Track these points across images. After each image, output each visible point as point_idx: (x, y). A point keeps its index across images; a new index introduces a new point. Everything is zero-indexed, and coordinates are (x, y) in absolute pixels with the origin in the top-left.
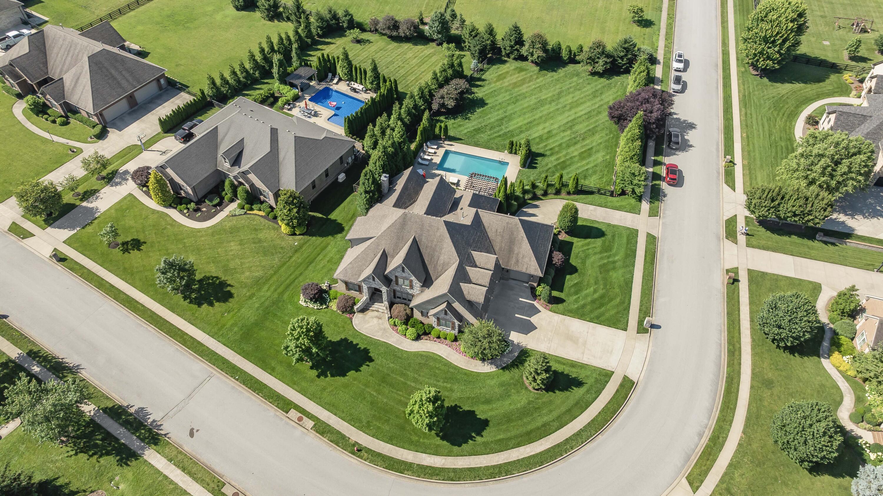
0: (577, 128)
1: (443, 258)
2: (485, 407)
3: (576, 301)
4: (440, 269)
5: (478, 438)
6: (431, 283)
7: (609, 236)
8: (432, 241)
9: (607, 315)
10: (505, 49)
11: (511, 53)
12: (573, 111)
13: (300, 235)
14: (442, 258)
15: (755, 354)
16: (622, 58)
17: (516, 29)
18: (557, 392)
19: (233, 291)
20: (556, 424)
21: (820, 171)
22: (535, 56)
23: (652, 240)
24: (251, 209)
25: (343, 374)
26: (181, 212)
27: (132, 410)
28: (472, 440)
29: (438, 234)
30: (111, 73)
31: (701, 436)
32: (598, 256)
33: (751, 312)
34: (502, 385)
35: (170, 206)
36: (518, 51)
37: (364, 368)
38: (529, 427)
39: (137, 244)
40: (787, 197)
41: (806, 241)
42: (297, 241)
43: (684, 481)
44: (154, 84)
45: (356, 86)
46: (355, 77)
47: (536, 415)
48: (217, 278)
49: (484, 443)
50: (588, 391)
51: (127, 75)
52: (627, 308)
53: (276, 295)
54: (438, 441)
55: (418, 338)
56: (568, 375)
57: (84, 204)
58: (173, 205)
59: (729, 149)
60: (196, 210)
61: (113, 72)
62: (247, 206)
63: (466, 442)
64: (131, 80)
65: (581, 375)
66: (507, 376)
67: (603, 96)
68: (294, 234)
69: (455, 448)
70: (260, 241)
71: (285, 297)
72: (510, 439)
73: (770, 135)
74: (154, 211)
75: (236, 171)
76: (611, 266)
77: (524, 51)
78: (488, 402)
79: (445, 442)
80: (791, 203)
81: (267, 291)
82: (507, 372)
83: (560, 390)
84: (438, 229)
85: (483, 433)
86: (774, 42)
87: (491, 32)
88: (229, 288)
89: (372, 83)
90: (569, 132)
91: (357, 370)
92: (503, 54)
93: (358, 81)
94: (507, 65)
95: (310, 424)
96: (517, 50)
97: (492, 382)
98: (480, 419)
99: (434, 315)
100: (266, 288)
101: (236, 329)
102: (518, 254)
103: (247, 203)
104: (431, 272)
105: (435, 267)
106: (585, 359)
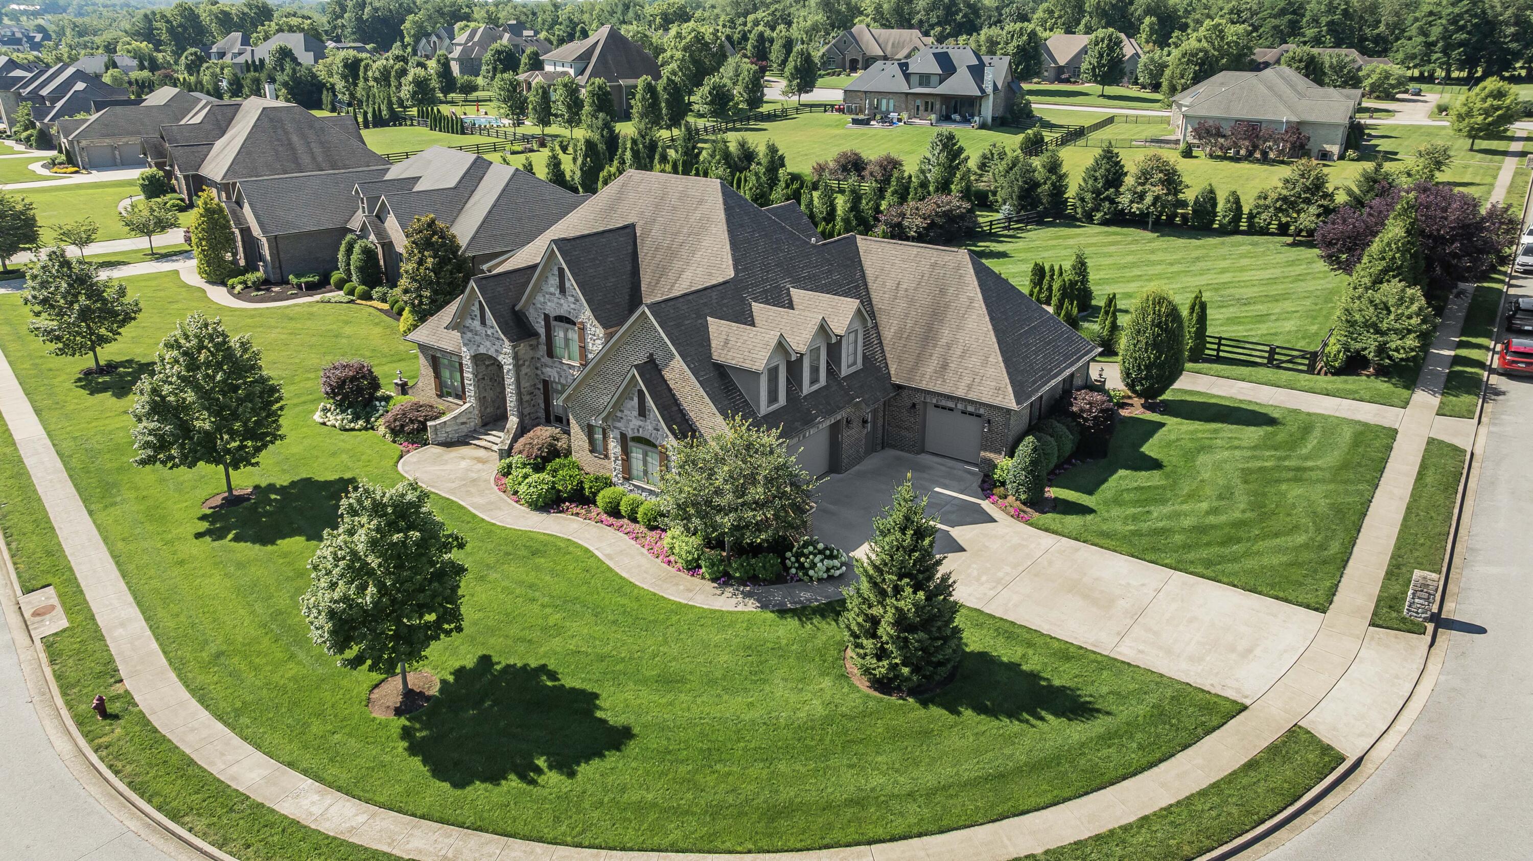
3: (1138, 517)
7: (1291, 427)
8: (676, 234)
9: (1247, 564)
11: (1097, 209)
12: (1229, 275)
17: (1112, 157)
18: (968, 713)
23: (1447, 452)
24: (367, 297)
25: (269, 539)
28: (523, 777)
30: (289, 140)
32: (1241, 453)
35: (223, 282)
38: (790, 794)
50: (1107, 739)
54: (393, 752)
55: (551, 504)
56: (1033, 676)
60: (259, 288)
61: (295, 139)
65: (1094, 687)
66: (783, 633)
69: (437, 791)
76: (1289, 475)
77: (1124, 197)
78: (668, 680)
79: (413, 762)
82: (791, 623)
83: (980, 709)
84: (701, 202)
87: (1054, 167)
95: (61, 623)
98: (603, 722)
99: (610, 423)
102: (949, 346)
103: (364, 287)
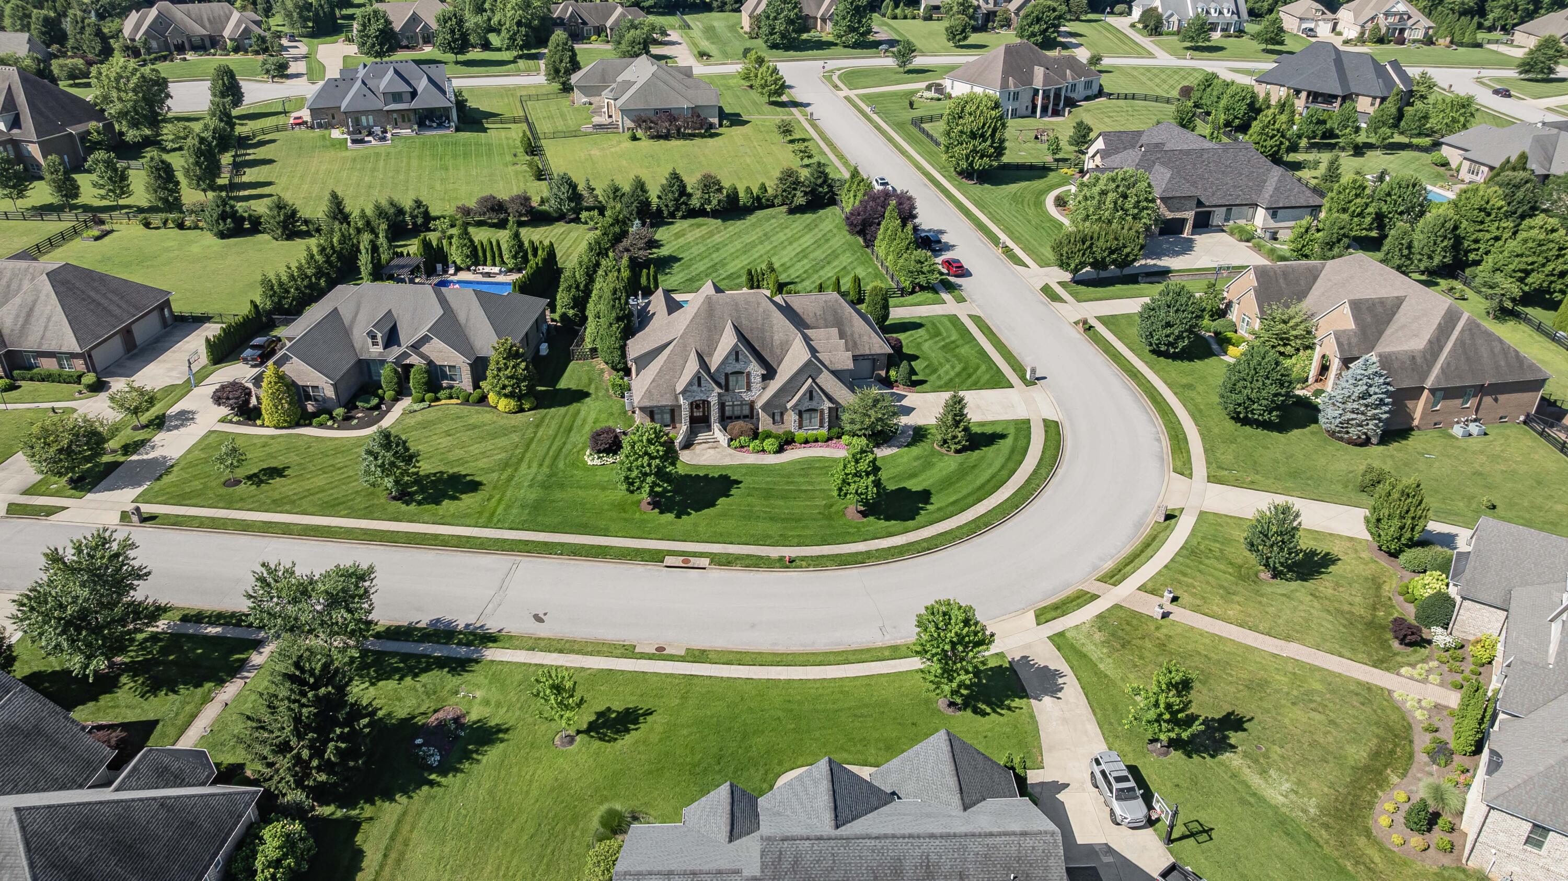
0: (811, 256)
1: (778, 338)
2: (914, 481)
3: (939, 377)
4: (778, 351)
5: (928, 507)
6: (775, 372)
7: (929, 326)
8: (756, 320)
9: (982, 381)
10: (667, 206)
11: (677, 209)
12: (795, 245)
13: (530, 410)
14: (776, 337)
15: (1157, 372)
16: (821, 186)
17: (675, 176)
18: (983, 448)
19: (477, 479)
20: (1005, 473)
21: (1112, 206)
22: (715, 202)
23: (977, 320)
24: (437, 399)
25: (712, 504)
26: (321, 426)
27: (422, 625)
28: (923, 511)
29: (761, 310)
30: (89, 297)
31: (1159, 440)
32: (930, 342)
33: (1126, 345)
34: (917, 458)
35: (298, 425)
36: (686, 204)
37: (733, 491)
38: (979, 482)
39: (276, 472)
40: (1095, 236)
41: (1131, 286)
42: (530, 417)
43: (1173, 475)
44: (155, 316)
45: (487, 269)
46: (482, 259)
47: (976, 471)
48: (442, 473)
49: (939, 509)
50: (1016, 440)
51: (116, 298)
52: (999, 370)
53: (545, 470)
54: (883, 523)
55: (780, 450)
56: (983, 434)
57: (135, 457)
58: (302, 422)
59: (995, 240)
60: (347, 418)
61: (92, 294)
62: (429, 396)
63: (918, 514)
64: (124, 306)
65: (999, 430)
66: (916, 451)
67: (821, 227)
68: (521, 410)
69: (910, 523)
70: (475, 427)
71: (561, 465)
72: (965, 498)
73: (1029, 222)
74: (273, 437)
75: (395, 351)
76: (953, 346)
77: (695, 202)
78: (913, 475)
79: (893, 522)
80: (1102, 240)
81: (529, 467)
82: (914, 448)
83: (986, 446)
84: (758, 304)
85: (932, 500)
86: (982, 136)
87: (640, 186)
88: (468, 478)
89: (515, 257)
90: (806, 261)
91: (728, 496)
92: (666, 213)
93: (489, 261)
94: (677, 225)
95: (705, 562)
96: (684, 203)
97: (905, 459)
99: (794, 408)
100: (524, 465)
101: (515, 511)
102: (852, 335)
103: (428, 391)
104: (769, 360)
105: (772, 351)
106: (990, 418)
